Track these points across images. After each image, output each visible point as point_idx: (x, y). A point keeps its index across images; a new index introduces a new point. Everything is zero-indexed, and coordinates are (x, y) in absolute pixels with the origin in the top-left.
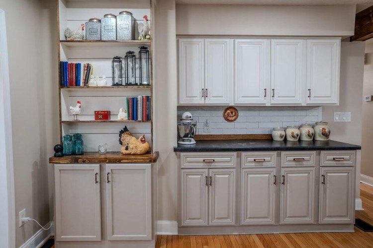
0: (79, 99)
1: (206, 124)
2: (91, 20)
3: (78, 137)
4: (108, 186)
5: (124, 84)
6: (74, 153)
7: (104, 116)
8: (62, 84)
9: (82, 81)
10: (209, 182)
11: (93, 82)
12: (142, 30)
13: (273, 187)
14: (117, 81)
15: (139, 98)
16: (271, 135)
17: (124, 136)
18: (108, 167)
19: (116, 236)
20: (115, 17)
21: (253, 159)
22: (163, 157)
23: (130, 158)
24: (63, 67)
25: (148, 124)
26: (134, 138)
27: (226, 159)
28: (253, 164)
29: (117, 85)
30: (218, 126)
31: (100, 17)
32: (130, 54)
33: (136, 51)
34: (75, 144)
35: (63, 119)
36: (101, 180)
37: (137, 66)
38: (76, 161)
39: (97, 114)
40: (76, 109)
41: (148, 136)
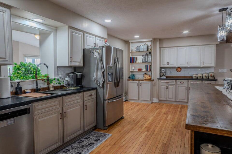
0: (134, 66)
1: (171, 73)
2: (137, 47)
3: (133, 75)
4: (140, 86)
5: (145, 62)
6: (133, 79)
7: (140, 70)
8: (131, 62)
9: (135, 61)
10: (167, 88)
11: (137, 62)
12: (150, 48)
13: (186, 91)
14: (143, 61)
15: (149, 65)
16: (192, 77)
17: (145, 75)
18: (141, 82)
19: (142, 99)
20: (143, 45)
21: (180, 82)
22: (155, 81)
23: (146, 80)
24: (131, 58)
25: (151, 72)
26: (147, 76)
27: (172, 82)
28: (180, 84)
29: (143, 62)
30: (175, 74)
31: (139, 45)
32: (147, 55)
33: (148, 53)
34: (133, 77)
35: (131, 71)
36: (139, 85)
37: (148, 57)
38: (133, 81)
39: (138, 69)
40: (133, 68)
41: (151, 75)
